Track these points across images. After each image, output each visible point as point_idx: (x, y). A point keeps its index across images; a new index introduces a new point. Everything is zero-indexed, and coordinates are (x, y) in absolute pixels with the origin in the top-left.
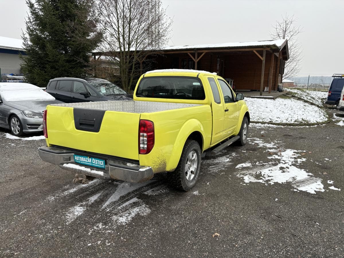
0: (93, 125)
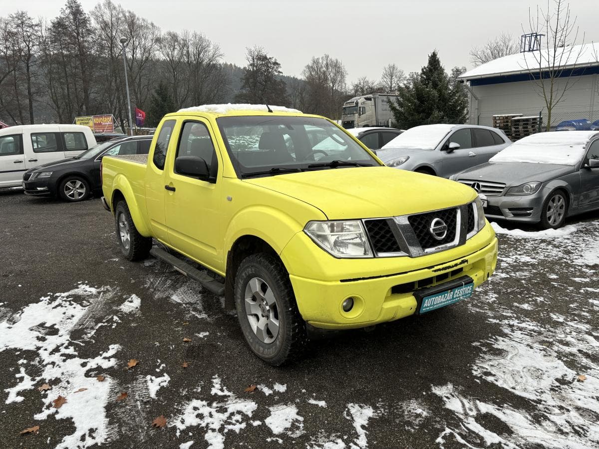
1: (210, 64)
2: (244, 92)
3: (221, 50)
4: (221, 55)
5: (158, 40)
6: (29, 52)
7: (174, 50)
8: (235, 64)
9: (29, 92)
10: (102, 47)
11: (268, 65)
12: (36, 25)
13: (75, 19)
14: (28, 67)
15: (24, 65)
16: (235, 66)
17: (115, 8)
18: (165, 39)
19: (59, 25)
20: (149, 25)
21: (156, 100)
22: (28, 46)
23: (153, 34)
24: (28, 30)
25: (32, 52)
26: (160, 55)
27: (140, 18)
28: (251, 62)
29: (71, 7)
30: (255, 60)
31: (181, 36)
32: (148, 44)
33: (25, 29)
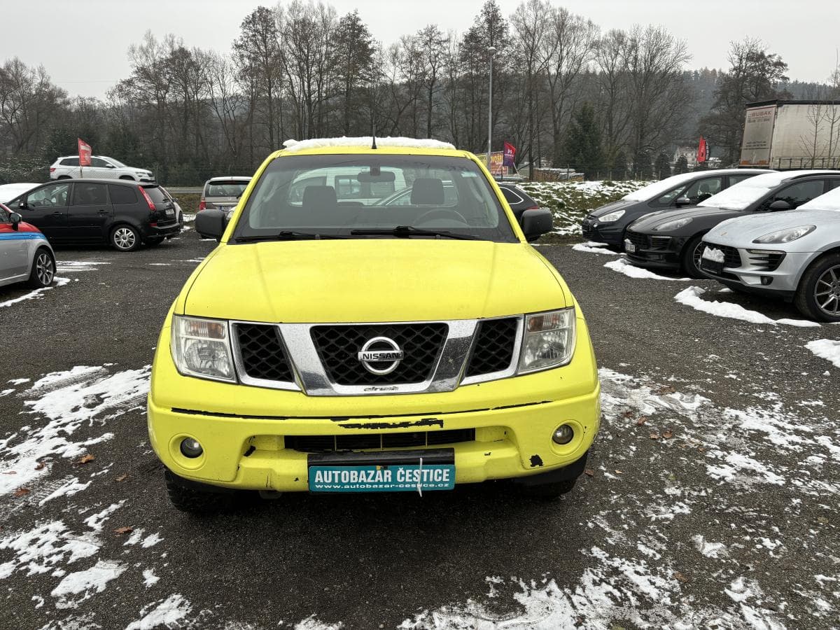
1: (666, 72)
2: (717, 112)
3: (687, 50)
4: (687, 58)
5: (595, 45)
6: (434, 74)
7: (616, 55)
8: (720, 70)
9: (429, 126)
10: (519, 62)
11: (764, 68)
12: (445, 41)
13: (490, 28)
14: (431, 94)
15: (426, 92)
16: (720, 72)
17: (541, 7)
18: (606, 42)
19: (472, 37)
20: (585, 25)
21: (575, 130)
22: (434, 68)
23: (589, 36)
24: (436, 48)
25: (437, 75)
26: (594, 65)
27: (574, 15)
28: (737, 65)
29: (487, 13)
30: (744, 61)
31: (629, 36)
32: (580, 51)
33: (432, 47)
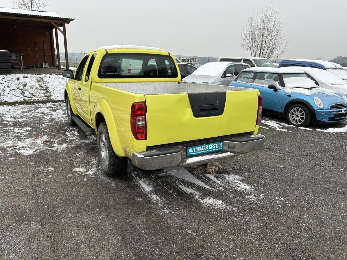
0: (216, 109)
